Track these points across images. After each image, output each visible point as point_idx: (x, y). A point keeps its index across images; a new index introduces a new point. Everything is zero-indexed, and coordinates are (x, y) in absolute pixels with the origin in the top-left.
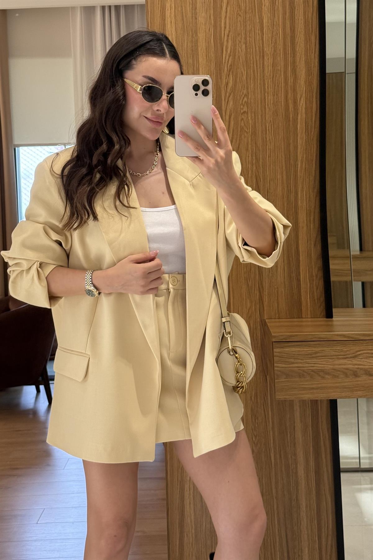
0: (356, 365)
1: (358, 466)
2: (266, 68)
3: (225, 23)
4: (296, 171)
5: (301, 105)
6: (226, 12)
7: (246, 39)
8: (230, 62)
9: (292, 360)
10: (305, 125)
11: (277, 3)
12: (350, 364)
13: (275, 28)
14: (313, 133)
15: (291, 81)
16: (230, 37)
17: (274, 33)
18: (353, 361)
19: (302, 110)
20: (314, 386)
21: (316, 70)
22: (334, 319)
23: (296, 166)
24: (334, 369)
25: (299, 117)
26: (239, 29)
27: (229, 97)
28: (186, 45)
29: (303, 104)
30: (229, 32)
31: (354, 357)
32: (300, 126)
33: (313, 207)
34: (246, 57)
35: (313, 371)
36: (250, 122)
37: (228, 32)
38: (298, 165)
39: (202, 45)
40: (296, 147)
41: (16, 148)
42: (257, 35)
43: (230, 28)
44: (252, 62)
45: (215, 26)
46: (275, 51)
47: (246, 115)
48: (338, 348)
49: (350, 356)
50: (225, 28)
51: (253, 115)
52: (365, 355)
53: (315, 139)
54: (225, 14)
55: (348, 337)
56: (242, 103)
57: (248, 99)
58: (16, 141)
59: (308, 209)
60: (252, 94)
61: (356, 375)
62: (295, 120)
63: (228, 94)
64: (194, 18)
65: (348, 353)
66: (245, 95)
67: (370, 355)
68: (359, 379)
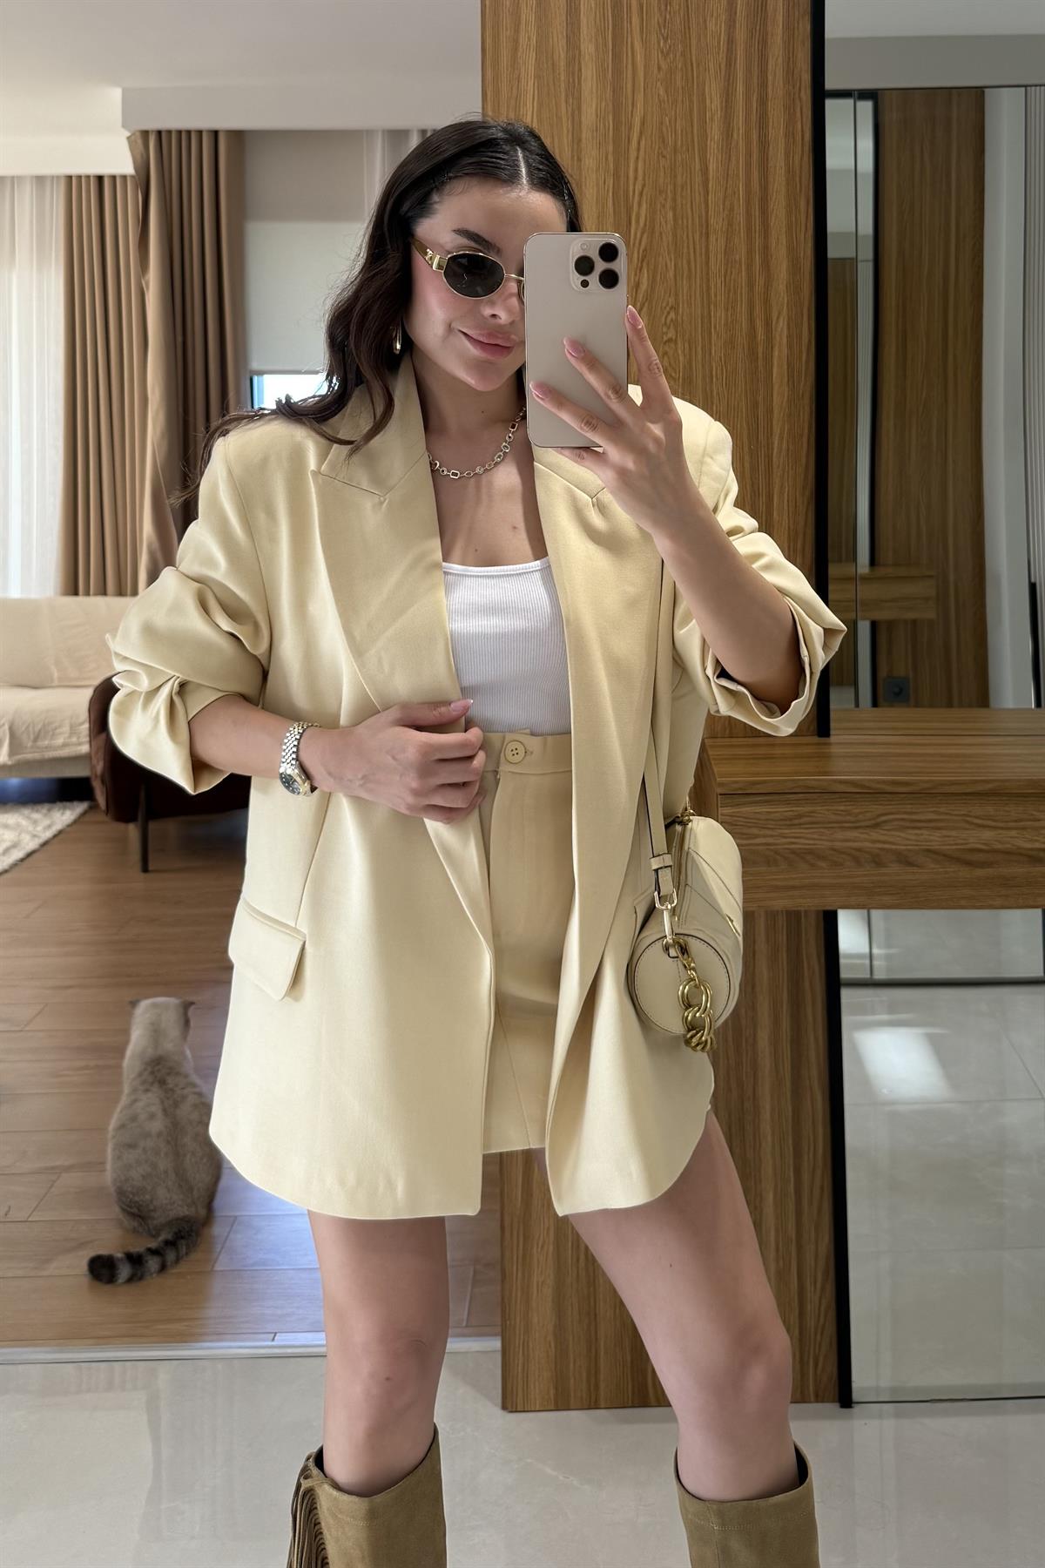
0: (879, 842)
1: (868, 976)
2: (712, 256)
3: (636, 170)
5: (779, 329)
6: (638, 150)
7: (674, 200)
9: (755, 831)
10: (788, 369)
11: (735, 136)
12: (866, 840)
13: (730, 182)
14: (802, 384)
15: (759, 282)
16: (644, 198)
17: (729, 191)
18: (872, 834)
19: (781, 339)
20: (794, 883)
21: (809, 264)
22: (833, 739)
23: (769, 446)
24: (834, 850)
25: (776, 353)
26: (661, 180)
29: (782, 329)
30: (644, 186)
31: (876, 826)
32: (778, 371)
34: (675, 235)
35: (793, 852)
36: (681, 358)
37: (640, 188)
38: (773, 444)
40: (770, 411)
41: (255, 378)
42: (697, 194)
43: (644, 180)
44: (685, 245)
45: (616, 176)
46: (730, 224)
47: (673, 345)
48: (842, 808)
49: (867, 823)
50: (636, 178)
51: (687, 345)
52: (896, 823)
53: (807, 395)
54: (636, 152)
55: (863, 786)
56: (666, 323)
57: (677, 314)
60: (685, 306)
61: (877, 861)
62: (769, 359)
64: (576, 158)
65: (861, 817)
66: (671, 308)
67: (908, 824)
68: (884, 870)
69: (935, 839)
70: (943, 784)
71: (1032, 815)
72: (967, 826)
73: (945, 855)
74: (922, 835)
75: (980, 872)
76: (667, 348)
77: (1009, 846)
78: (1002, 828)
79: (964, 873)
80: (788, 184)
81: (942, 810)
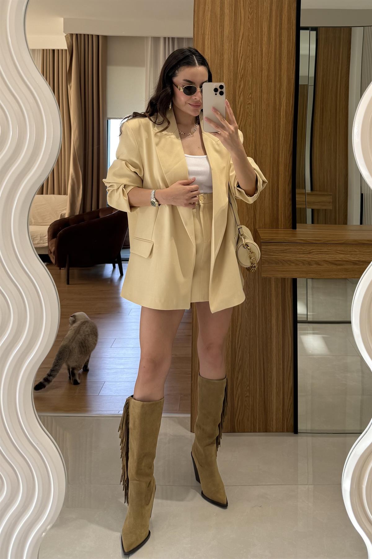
0: (310, 258)
1: (306, 320)
2: (263, 77)
3: (240, 50)
4: (279, 141)
6: (241, 43)
7: (252, 59)
8: (242, 73)
9: (272, 254)
10: (285, 113)
11: (272, 40)
12: (306, 257)
13: (270, 54)
14: (290, 118)
15: (278, 86)
16: (243, 59)
17: (269, 57)
18: (308, 255)
19: (284, 104)
20: (284, 270)
21: (293, 81)
22: (297, 230)
23: (279, 137)
24: (296, 260)
25: (282, 108)
26: (248, 53)
27: (241, 94)
28: (216, 61)
29: (284, 100)
30: (242, 55)
31: (310, 253)
32: (283, 114)
33: (288, 162)
34: (252, 71)
35: (283, 260)
36: (253, 109)
38: (280, 137)
39: (226, 63)
40: (279, 126)
41: (109, 120)
42: (259, 58)
43: (243, 53)
44: (255, 74)
45: (234, 51)
46: (269, 68)
47: (250, 105)
48: (299, 247)
49: (307, 252)
50: (240, 53)
51: (255, 105)
52: (316, 252)
53: (291, 122)
54: (240, 45)
55: (306, 241)
56: (248, 98)
57: (252, 95)
58: (109, 116)
59: (285, 163)
60: (255, 92)
61: (309, 264)
62: (280, 110)
63: (240, 92)
65: (305, 250)
66: (250, 93)
67: (319, 253)
69: (327, 257)
70: (330, 241)
71: (355, 250)
72: (336, 253)
73: (329, 262)
74: (323, 256)
75: (339, 267)
76: (248, 106)
77: (347, 259)
78: (346, 254)
79: (335, 267)
80: (288, 55)
81: (329, 248)
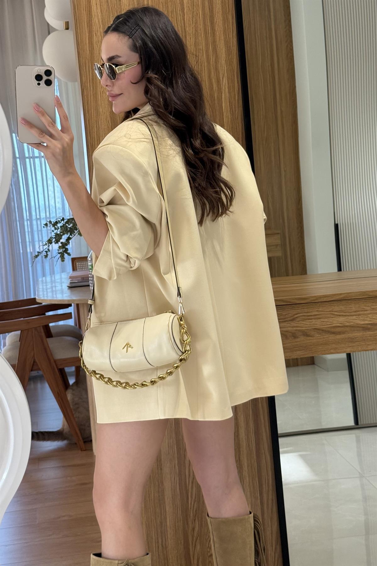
0: (295, 327)
5: (224, 84)
10: (230, 104)
13: (195, 9)
14: (237, 111)
15: (212, 60)
17: (195, 13)
18: (291, 323)
19: (225, 89)
25: (223, 96)
29: (225, 83)
31: (292, 320)
32: (225, 105)
46: (196, 30)
49: (289, 319)
52: (301, 317)
61: (294, 336)
62: (220, 99)
67: (306, 318)
68: (298, 340)
69: (319, 323)
70: (320, 297)
71: (363, 308)
72: (332, 316)
73: (323, 330)
74: (312, 322)
75: (338, 337)
77: (352, 323)
78: (348, 316)
79: (332, 337)
80: (222, 8)
81: (320, 309)
